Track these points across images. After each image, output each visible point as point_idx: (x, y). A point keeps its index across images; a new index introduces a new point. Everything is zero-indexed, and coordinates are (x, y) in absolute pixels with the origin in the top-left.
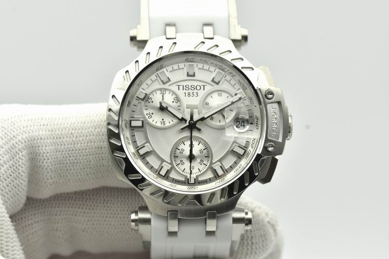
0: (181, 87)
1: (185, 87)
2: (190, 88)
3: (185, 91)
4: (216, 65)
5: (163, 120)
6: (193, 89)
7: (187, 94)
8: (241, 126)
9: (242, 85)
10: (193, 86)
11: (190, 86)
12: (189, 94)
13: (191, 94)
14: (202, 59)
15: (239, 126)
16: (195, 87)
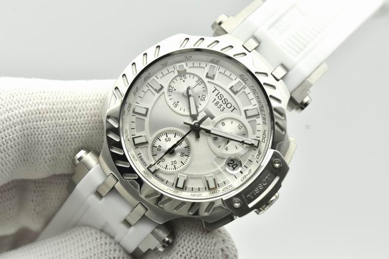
0: (216, 92)
1: (219, 95)
2: (223, 99)
3: (217, 98)
4: (259, 102)
5: (178, 102)
6: (224, 102)
7: (215, 102)
8: (232, 166)
9: (264, 136)
10: (226, 100)
11: (224, 98)
12: (217, 103)
13: (218, 105)
14: (253, 86)
15: (231, 165)
16: (227, 103)
